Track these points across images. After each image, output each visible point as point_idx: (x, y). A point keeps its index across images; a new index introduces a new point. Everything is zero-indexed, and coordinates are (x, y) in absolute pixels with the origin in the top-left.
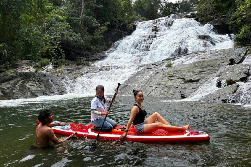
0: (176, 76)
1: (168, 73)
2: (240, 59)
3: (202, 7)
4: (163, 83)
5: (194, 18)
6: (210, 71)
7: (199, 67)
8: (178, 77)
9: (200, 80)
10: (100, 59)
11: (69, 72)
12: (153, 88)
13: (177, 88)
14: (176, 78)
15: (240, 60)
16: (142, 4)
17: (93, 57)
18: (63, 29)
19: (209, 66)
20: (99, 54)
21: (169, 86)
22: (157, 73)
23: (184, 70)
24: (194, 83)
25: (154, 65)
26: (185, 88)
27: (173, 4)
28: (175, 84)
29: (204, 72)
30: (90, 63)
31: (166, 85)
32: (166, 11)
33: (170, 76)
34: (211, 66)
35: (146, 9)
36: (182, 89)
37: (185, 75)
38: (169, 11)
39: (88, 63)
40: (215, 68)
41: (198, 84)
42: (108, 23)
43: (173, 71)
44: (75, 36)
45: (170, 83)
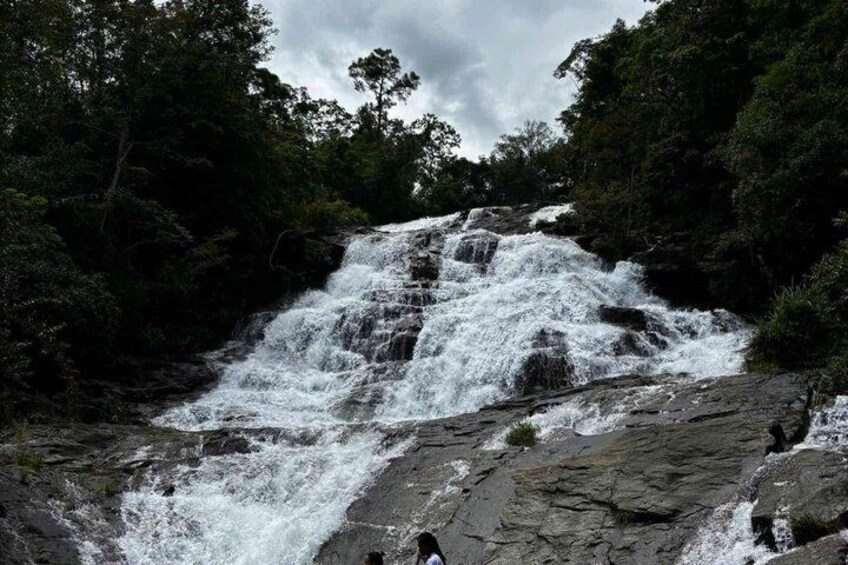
0: (576, 491)
1: (534, 473)
2: (794, 425)
3: (604, 198)
4: (526, 523)
5: (576, 237)
6: (710, 474)
7: (661, 453)
8: (584, 496)
9: (681, 512)
10: (184, 391)
11: (59, 457)
12: (491, 546)
13: (593, 545)
14: (577, 500)
15: (796, 428)
16: (354, 158)
17: (154, 380)
18: (33, 252)
19: (700, 450)
20: (184, 366)
21: (555, 537)
22: (487, 472)
23: (605, 467)
24: (659, 525)
25: (452, 428)
26: (628, 549)
27: (471, 163)
28: (579, 527)
29: (684, 479)
30: (143, 409)
31: (543, 532)
32: (446, 190)
33: (547, 492)
34: (709, 454)
35: (367, 178)
36: (617, 553)
37: (612, 489)
38: (458, 190)
39: (133, 410)
40: (726, 463)
41: (678, 530)
42: (231, 234)
43: (554, 468)
44: (81, 285)
45: (557, 525)
